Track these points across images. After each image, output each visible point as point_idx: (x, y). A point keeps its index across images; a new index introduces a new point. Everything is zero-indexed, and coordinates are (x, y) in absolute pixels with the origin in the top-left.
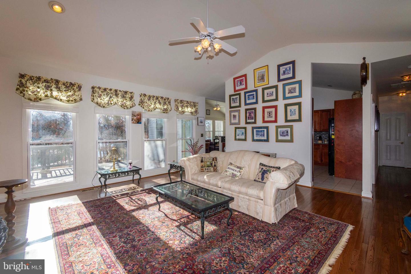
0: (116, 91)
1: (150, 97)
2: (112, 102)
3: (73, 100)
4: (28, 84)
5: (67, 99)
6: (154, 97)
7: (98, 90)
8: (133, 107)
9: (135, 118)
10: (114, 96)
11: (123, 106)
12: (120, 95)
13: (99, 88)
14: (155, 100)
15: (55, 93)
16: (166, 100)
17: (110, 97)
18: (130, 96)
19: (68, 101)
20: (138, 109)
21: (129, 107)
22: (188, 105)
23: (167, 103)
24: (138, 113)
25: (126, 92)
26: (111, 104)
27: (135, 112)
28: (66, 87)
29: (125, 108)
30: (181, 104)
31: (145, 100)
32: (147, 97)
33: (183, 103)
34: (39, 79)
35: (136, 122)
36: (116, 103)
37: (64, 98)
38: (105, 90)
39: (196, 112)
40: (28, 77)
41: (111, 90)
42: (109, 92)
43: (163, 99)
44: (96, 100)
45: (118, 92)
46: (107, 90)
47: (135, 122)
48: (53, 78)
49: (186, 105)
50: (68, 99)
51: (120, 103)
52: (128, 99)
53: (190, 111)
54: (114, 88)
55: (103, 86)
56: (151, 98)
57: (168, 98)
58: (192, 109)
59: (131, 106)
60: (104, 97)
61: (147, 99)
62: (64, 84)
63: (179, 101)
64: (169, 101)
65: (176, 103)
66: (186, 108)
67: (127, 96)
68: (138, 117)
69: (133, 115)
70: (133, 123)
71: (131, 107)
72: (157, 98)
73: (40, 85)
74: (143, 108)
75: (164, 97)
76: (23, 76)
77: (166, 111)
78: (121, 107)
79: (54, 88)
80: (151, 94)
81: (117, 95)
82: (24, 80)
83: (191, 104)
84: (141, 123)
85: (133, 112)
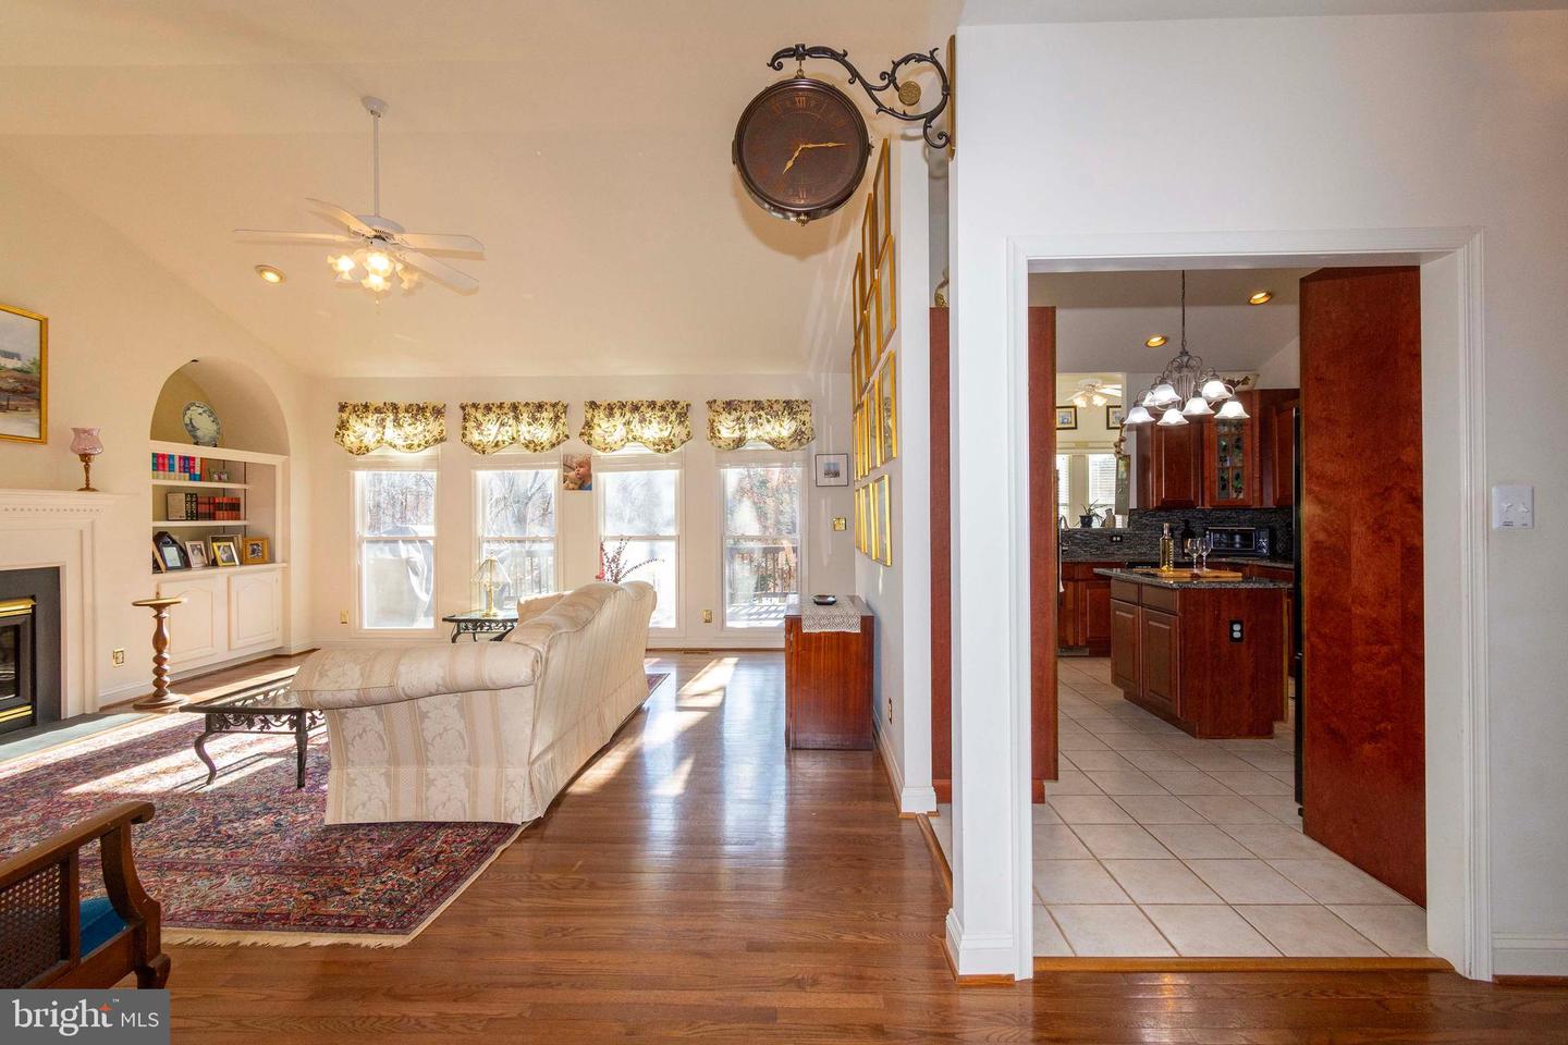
0: (514, 407)
1: (611, 408)
2: (506, 438)
3: (423, 443)
4: (352, 422)
5: (405, 444)
6: (623, 405)
7: (472, 411)
8: (559, 443)
9: (572, 474)
10: (511, 421)
11: (533, 445)
12: (525, 415)
13: (475, 406)
14: (628, 415)
15: (389, 434)
16: (668, 409)
17: (502, 425)
18: (552, 415)
19: (410, 447)
20: (576, 447)
21: (548, 446)
22: (762, 413)
23: (673, 417)
24: (579, 459)
25: (540, 406)
26: (504, 442)
27: (572, 457)
29: (539, 448)
30: (729, 413)
31: (596, 421)
32: (602, 408)
33: (735, 410)
34: (366, 407)
35: (576, 487)
36: (513, 438)
37: (400, 442)
38: (488, 408)
39: (798, 436)
40: (351, 407)
41: (501, 406)
42: (498, 411)
43: (657, 407)
44: (468, 439)
45: (520, 407)
46: (494, 409)
47: (571, 486)
48: (389, 401)
49: (751, 414)
50: (409, 442)
51: (522, 437)
52: (546, 422)
53: (766, 436)
54: (508, 402)
55: (482, 401)
56: (615, 410)
57: (675, 404)
58: (781, 426)
59: (554, 441)
60: (490, 426)
61: (602, 416)
62: (407, 411)
63: (719, 406)
64: (678, 410)
65: (710, 415)
66: (748, 426)
67: (545, 414)
68: (582, 470)
69: (567, 466)
70: (567, 488)
71: (553, 445)
72: (635, 408)
73: (369, 421)
74: (589, 443)
75: (660, 401)
76: (342, 408)
77: (666, 445)
78: (527, 447)
79: (389, 423)
80: (614, 400)
81: (516, 418)
82: (345, 416)
83: (775, 407)
84: (590, 488)
85: (566, 457)
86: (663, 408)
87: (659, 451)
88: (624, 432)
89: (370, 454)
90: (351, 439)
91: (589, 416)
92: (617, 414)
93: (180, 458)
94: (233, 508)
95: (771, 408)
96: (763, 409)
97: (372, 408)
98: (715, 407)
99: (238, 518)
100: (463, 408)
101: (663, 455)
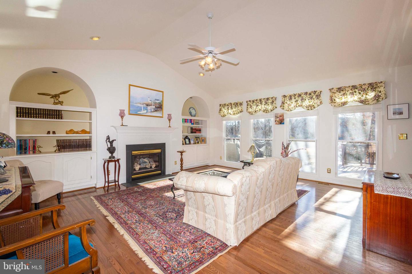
0: (260, 100)
1: (291, 96)
2: (258, 110)
3: (237, 113)
4: (222, 109)
6: (295, 95)
7: (249, 102)
8: (273, 110)
9: (278, 119)
11: (266, 111)
12: (263, 102)
13: (250, 101)
14: (297, 98)
15: (230, 111)
16: (312, 94)
17: (257, 106)
18: (271, 101)
19: (234, 114)
20: (279, 110)
21: (270, 111)
22: (356, 90)
23: (314, 97)
24: (280, 114)
25: (268, 99)
26: (257, 111)
27: (278, 114)
28: (235, 106)
29: (267, 112)
30: (340, 92)
31: (285, 101)
32: (288, 97)
33: (343, 91)
34: (225, 104)
35: (279, 123)
36: (260, 109)
37: (232, 113)
38: (253, 101)
39: (377, 98)
40: (222, 105)
41: (257, 100)
42: (256, 102)
43: (308, 94)
44: (248, 111)
45: (262, 100)
46: (255, 101)
47: (277, 123)
48: (230, 102)
49: (351, 91)
50: (234, 113)
51: (263, 109)
52: (270, 104)
53: (358, 100)
54: (259, 99)
55: (252, 99)
57: (315, 92)
58: (367, 94)
59: (272, 109)
60: (254, 107)
61: (288, 99)
63: (335, 90)
64: (316, 94)
65: (331, 94)
66: (349, 97)
67: (269, 101)
68: (281, 118)
69: (276, 117)
70: (276, 124)
72: (300, 95)
73: (226, 108)
74: (283, 109)
75: (309, 91)
76: (220, 105)
77: (311, 107)
78: (264, 112)
79: (230, 108)
80: (292, 93)
81: (261, 103)
82: (221, 107)
83: (363, 87)
84: (284, 124)
85: (276, 114)
86: (310, 94)
87: (308, 109)
88: (295, 104)
89: (226, 116)
90: (222, 113)
91: (283, 100)
92: (293, 99)
93: (190, 119)
94: (199, 130)
95: (361, 87)
96: (357, 88)
97: (226, 105)
98: (333, 91)
99: (201, 133)
100: (247, 102)
101: (310, 111)
